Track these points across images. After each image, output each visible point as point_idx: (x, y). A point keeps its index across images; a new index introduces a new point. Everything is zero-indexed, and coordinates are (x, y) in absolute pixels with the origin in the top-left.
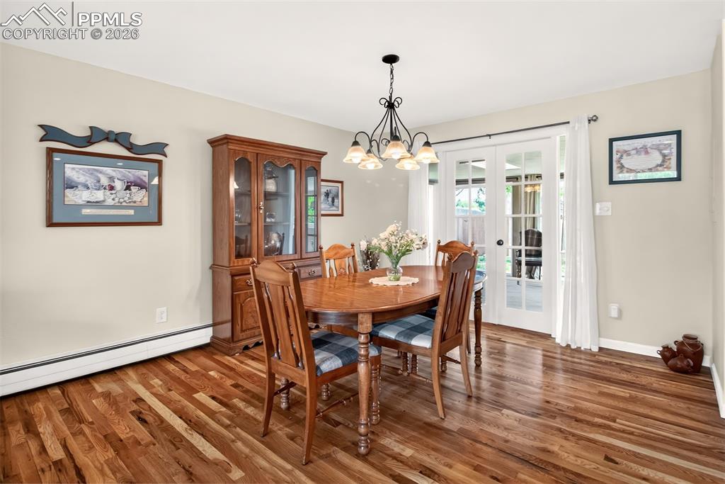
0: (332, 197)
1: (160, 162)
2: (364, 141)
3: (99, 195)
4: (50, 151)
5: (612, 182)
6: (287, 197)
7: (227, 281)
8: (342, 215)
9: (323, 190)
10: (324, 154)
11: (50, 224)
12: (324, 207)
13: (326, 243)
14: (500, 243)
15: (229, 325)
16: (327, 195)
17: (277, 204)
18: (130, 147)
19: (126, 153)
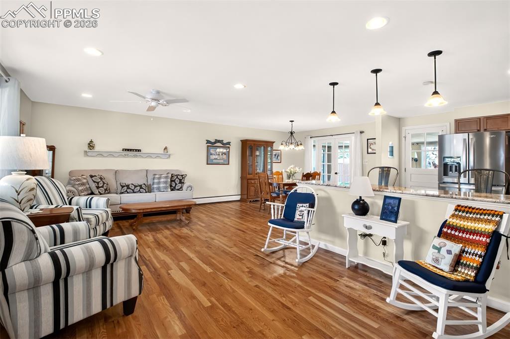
0: (277, 156)
1: (229, 147)
2: (284, 143)
3: (217, 157)
4: (208, 146)
5: (368, 153)
6: (261, 156)
7: (245, 182)
8: (280, 162)
9: (274, 153)
10: (274, 142)
11: (208, 164)
12: (274, 160)
13: (274, 171)
14: (336, 173)
15: (246, 196)
16: (275, 155)
17: (259, 158)
18: (223, 144)
19: (222, 145)
